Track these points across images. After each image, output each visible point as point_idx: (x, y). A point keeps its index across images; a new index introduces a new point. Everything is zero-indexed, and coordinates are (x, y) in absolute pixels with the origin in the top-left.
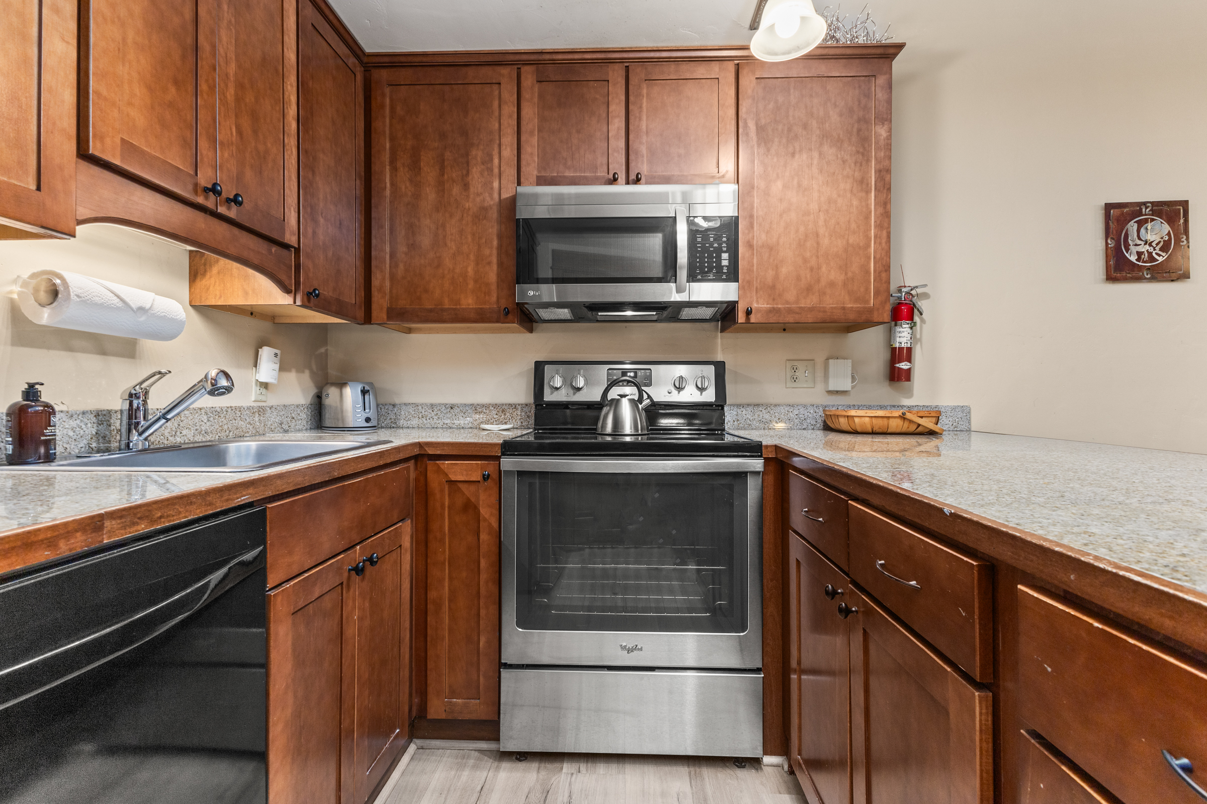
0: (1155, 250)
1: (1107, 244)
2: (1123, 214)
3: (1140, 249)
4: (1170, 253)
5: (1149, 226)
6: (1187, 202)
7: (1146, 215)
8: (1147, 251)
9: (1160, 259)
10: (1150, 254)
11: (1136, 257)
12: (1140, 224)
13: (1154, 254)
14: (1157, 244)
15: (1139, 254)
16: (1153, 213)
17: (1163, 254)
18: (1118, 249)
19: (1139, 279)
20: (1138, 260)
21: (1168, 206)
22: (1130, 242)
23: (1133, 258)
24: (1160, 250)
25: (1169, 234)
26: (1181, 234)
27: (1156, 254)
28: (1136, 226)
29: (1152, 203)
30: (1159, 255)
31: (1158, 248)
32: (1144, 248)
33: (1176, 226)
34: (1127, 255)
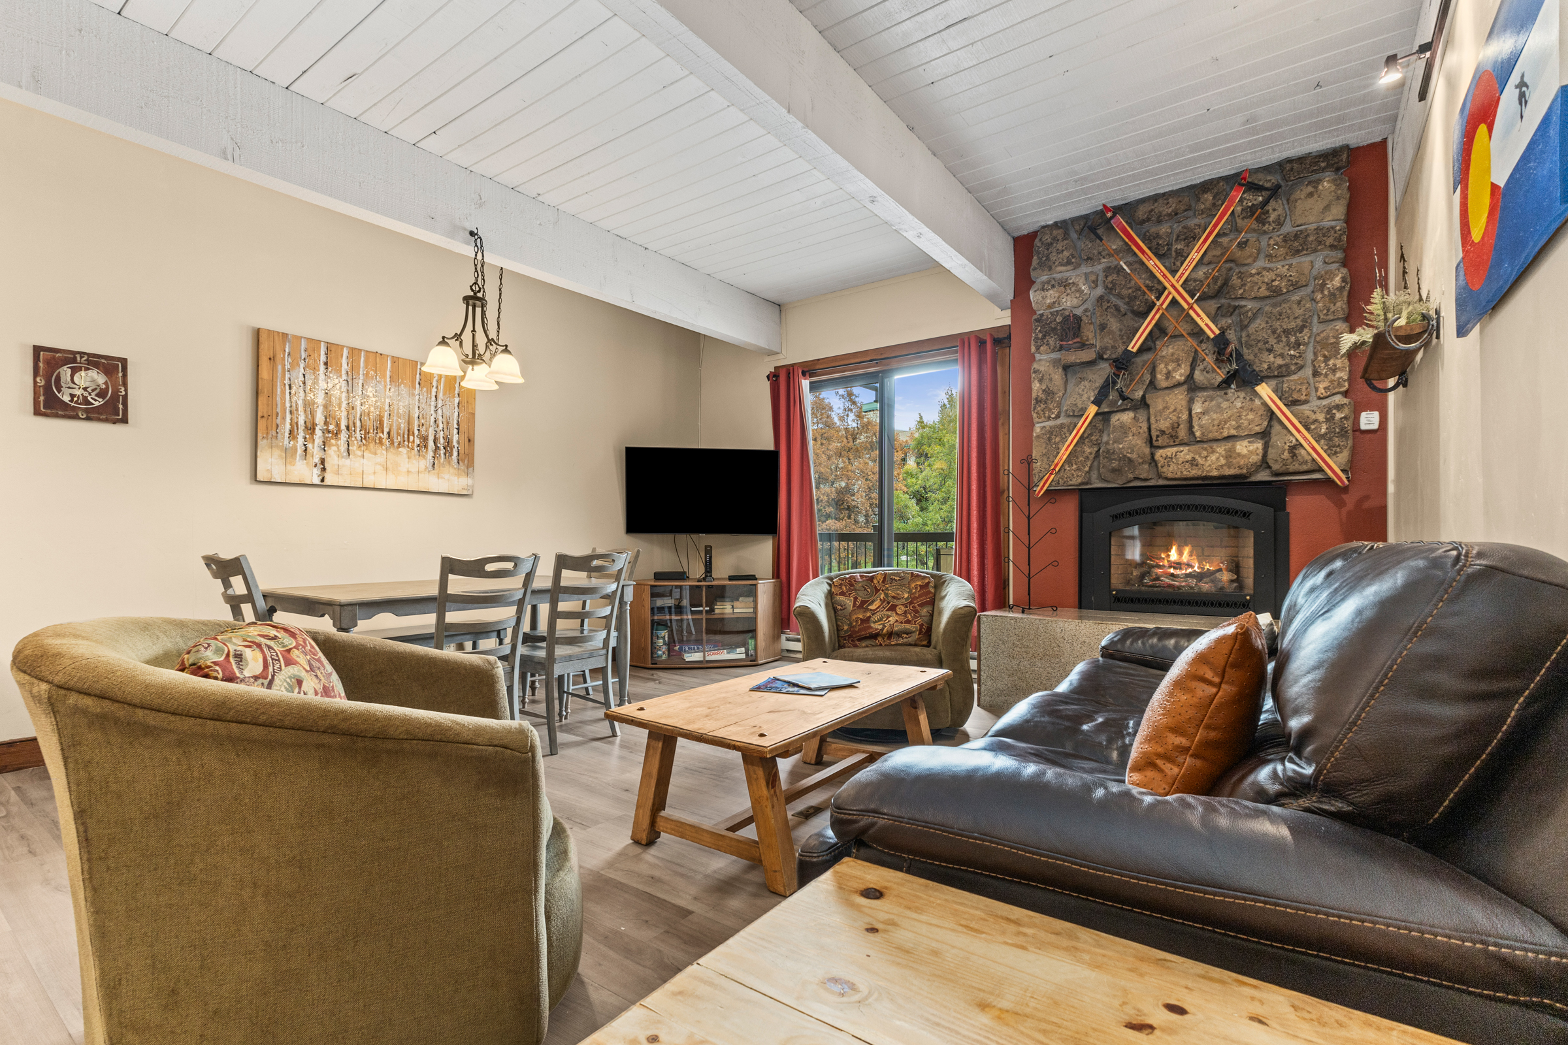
0: (90, 394)
1: (35, 382)
2: (54, 357)
3: (71, 391)
4: (108, 398)
5: (83, 373)
6: (126, 360)
7: (81, 363)
8: (82, 395)
9: (97, 404)
10: (85, 398)
11: (70, 399)
12: (74, 371)
13: (89, 398)
14: (93, 390)
15: (72, 396)
16: (89, 362)
17: (100, 400)
18: (47, 388)
19: (76, 417)
20: (71, 401)
21: (106, 359)
22: (63, 384)
23: (66, 399)
24: (96, 395)
25: (106, 383)
26: (120, 385)
27: (92, 398)
28: (69, 372)
29: (89, 355)
30: (95, 400)
31: (93, 394)
32: (78, 392)
33: (114, 378)
34: (59, 395)
